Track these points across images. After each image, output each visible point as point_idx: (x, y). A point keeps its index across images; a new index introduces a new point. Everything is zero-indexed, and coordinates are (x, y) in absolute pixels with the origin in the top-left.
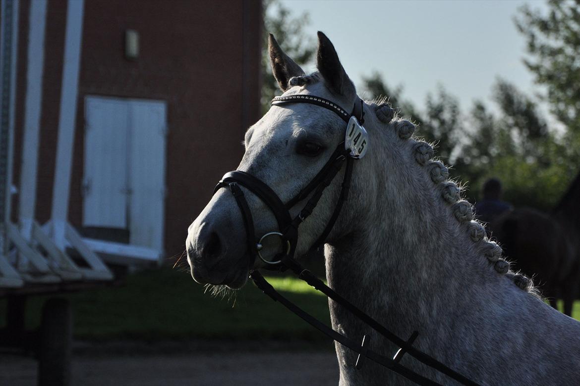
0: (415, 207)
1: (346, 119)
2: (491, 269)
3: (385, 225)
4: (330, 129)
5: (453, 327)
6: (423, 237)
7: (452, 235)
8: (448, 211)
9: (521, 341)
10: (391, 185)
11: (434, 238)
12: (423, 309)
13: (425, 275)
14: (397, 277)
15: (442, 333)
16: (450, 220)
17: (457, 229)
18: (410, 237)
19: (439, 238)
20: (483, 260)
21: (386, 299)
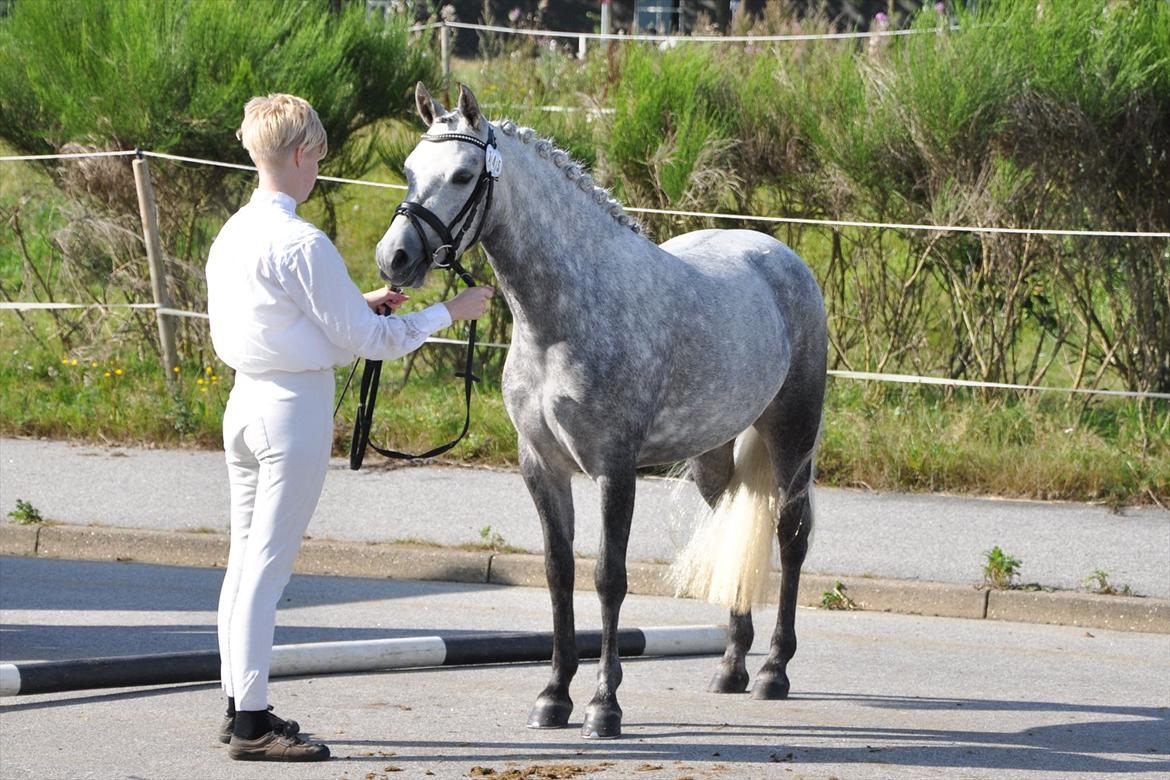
0: (545, 195)
1: (485, 148)
2: (617, 223)
3: (522, 217)
4: (474, 161)
5: (596, 273)
6: (555, 215)
7: (580, 204)
8: (574, 186)
9: (650, 280)
10: (521, 187)
11: (565, 211)
12: (570, 267)
13: (565, 242)
14: (543, 250)
15: (589, 282)
16: (577, 192)
17: (584, 198)
18: (545, 218)
19: (569, 211)
20: (609, 217)
21: (539, 268)
